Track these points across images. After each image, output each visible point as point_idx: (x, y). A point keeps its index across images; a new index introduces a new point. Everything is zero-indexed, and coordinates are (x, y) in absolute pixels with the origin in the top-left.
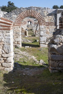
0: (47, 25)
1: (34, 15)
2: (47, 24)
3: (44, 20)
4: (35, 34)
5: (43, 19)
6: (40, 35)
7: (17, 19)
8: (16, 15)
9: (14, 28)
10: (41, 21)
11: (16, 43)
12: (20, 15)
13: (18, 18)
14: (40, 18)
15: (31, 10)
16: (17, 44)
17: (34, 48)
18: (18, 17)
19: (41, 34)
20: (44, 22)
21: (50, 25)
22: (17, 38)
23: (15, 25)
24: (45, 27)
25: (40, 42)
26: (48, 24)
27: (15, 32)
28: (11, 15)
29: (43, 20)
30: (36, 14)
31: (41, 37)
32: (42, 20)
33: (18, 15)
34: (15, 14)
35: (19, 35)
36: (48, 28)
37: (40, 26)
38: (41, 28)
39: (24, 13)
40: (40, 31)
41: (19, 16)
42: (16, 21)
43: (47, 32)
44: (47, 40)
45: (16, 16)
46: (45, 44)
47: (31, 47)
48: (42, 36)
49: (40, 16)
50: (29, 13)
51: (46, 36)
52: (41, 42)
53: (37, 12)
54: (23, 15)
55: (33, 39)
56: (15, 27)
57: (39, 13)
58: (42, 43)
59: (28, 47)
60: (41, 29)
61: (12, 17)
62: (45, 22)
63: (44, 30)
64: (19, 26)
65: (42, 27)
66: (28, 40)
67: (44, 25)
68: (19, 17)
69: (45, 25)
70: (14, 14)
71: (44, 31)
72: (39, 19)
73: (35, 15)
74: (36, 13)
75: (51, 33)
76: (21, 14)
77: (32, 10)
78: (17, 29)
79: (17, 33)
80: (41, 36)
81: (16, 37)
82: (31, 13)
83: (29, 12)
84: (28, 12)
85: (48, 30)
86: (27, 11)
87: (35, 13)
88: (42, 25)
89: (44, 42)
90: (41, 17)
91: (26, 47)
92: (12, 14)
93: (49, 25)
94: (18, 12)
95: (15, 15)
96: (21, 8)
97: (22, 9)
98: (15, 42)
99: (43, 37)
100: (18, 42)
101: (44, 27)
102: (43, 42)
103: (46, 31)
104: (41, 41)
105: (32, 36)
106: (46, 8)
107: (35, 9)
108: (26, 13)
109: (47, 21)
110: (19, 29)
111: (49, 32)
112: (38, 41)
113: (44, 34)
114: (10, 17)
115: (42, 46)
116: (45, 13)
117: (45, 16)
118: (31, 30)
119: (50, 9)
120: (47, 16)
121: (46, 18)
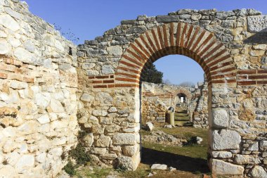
0: (243, 83)
1: (191, 43)
2: (245, 77)
3: (233, 62)
4: (194, 119)
5: (228, 56)
6: (213, 124)
7: (123, 59)
8: (120, 45)
9: (113, 95)
10: (216, 68)
11: (116, 152)
12: (135, 44)
13: (126, 57)
14: (214, 54)
15: (176, 25)
16: (120, 154)
17: (184, 173)
18: (127, 54)
19: (217, 121)
20: (233, 69)
21: (259, 83)
22: (121, 131)
23: (117, 82)
24: (235, 92)
25: (213, 153)
26: (250, 78)
27: (115, 109)
28: (102, 47)
29: (227, 64)
30: (196, 39)
31: (216, 132)
32: (225, 61)
33: (127, 46)
34: (116, 44)
35: (128, 121)
36: (249, 95)
37: (215, 86)
38: (217, 95)
39: (148, 36)
40: (214, 106)
41: (131, 49)
42: (119, 68)
43: (244, 114)
44: (242, 144)
45: (118, 50)
46: (234, 161)
47: (173, 169)
48: (220, 129)
49: (215, 45)
50: (168, 34)
51: (239, 130)
52: (215, 154)
53: (202, 29)
54: (147, 46)
55: (187, 135)
56: (116, 90)
57: (210, 36)
58: (221, 156)
59: (164, 167)
60: (217, 99)
61: (105, 52)
62: (234, 71)
63: (230, 102)
64: (129, 89)
65: (223, 89)
66: (172, 137)
67: (229, 81)
68: (129, 51)
69: (234, 85)
70: (114, 41)
71: (231, 105)
72: (209, 61)
73: (194, 42)
74: (198, 36)
75: (261, 116)
76: (139, 40)
77: (183, 25)
78: (120, 97)
79: (121, 114)
80: (214, 127)
81: (118, 128)
82: (177, 35)
83: (168, 31)
84: (164, 30)
85: (249, 105)
86: (161, 28)
87: (192, 34)
88: (222, 82)
89: (230, 155)
90: (218, 51)
91: (155, 166)
92: (104, 43)
93: (254, 83)
94: (128, 33)
95: (118, 46)
96: (138, 20)
97: (143, 22)
98: (115, 148)
99: (223, 130)
100: (123, 146)
101: (231, 92)
102: (224, 154)
103: (238, 108)
104: (215, 147)
105: (185, 125)
106: (244, 11)
107: (194, 17)
108: (158, 37)
109: (243, 66)
110: (130, 97)
111: (254, 110)
112: (201, 140)
113: (230, 119)
114: (99, 55)
115: (219, 167)
116: (237, 32)
117: (235, 47)
118: (185, 112)
119: (262, 16)
120: (247, 46)
121: (240, 53)
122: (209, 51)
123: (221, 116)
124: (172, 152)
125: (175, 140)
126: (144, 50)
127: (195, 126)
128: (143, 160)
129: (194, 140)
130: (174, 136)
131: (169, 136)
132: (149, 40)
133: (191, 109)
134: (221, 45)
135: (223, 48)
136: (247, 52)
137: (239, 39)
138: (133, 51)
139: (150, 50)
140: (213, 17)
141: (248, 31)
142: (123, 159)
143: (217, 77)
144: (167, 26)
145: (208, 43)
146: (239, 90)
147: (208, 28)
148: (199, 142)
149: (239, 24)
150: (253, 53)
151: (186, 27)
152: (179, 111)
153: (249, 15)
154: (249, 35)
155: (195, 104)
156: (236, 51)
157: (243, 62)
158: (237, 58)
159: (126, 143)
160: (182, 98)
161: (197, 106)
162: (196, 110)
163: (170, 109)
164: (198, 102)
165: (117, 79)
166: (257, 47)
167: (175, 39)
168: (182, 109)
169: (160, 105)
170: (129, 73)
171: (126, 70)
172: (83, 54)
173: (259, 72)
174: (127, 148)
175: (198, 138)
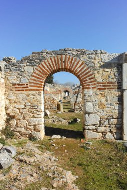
0: (100, 89)
1: (72, 67)
2: (101, 86)
3: (94, 78)
4: (75, 108)
5: (92, 75)
6: (85, 111)
7: (34, 75)
8: (32, 66)
9: (28, 96)
10: (86, 81)
11: (31, 130)
12: (41, 66)
13: (35, 73)
14: (85, 73)
15: (64, 56)
16: (33, 131)
17: (70, 139)
18: (36, 71)
19: (88, 110)
20: (95, 81)
21: (108, 89)
22: (33, 117)
23: (30, 88)
24: (96, 94)
25: (86, 127)
26: (103, 86)
27: (29, 104)
28: (20, 67)
29: (92, 79)
30: (75, 65)
31: (87, 115)
32: (90, 77)
33: (35, 67)
34: (29, 66)
35: (37, 111)
36: (103, 95)
37: (86, 90)
38: (87, 95)
39: (48, 62)
40: (85, 101)
41: (38, 69)
42: (31, 80)
43: (101, 105)
44: (100, 122)
45: (31, 69)
46: (97, 131)
47: (64, 138)
48: (89, 114)
49: (85, 69)
50: (60, 62)
51: (99, 114)
52: (87, 128)
53: (78, 59)
54: (48, 68)
56: (30, 93)
57: (83, 63)
58: (90, 128)
59: (59, 137)
60: (87, 98)
61: (22, 70)
62: (95, 83)
63: (94, 99)
64: (38, 92)
65: (90, 92)
67: (93, 88)
68: (37, 70)
69: (96, 90)
70: (28, 64)
71: (94, 101)
72: (82, 77)
73: (74, 66)
74: (76, 63)
75: (109, 106)
76: (43, 64)
77: (68, 57)
78: (32, 97)
79: (33, 107)
80: (86, 113)
81: (31, 115)
82: (65, 62)
83: (59, 60)
84: (58, 59)
85: (103, 101)
86: (56, 58)
87: (73, 62)
88: (89, 88)
89: (94, 128)
90: (87, 72)
91: (54, 137)
92: (21, 65)
93: (105, 89)
94: (36, 59)
96: (42, 52)
97: (45, 54)
98: (30, 128)
99: (91, 115)
100: (35, 126)
101: (94, 94)
102: (92, 128)
103: (98, 103)
104: (87, 124)
105: (69, 112)
106: (99, 52)
107: (74, 53)
108: (54, 63)
109: (100, 80)
110: (38, 97)
111: (106, 103)
112: (79, 120)
113: (94, 108)
114: (19, 72)
115: (89, 135)
116: (96, 62)
117: (95, 70)
118: (69, 103)
119: (108, 54)
120: (101, 70)
121: (98, 73)
122: (82, 71)
123: (89, 107)
124: (63, 128)
125: (64, 121)
126: (46, 70)
127: (76, 112)
128: (46, 134)
129: (75, 121)
130: (63, 119)
131: (60, 119)
132: (49, 64)
133: (73, 101)
134: (88, 69)
135: (89, 70)
136: (101, 73)
137: (97, 66)
138: (40, 70)
139: (50, 70)
140: (84, 53)
141: (102, 62)
142: (34, 134)
143: (86, 86)
144: (59, 57)
145: (82, 67)
146: (98, 93)
147: (81, 59)
148: (78, 122)
149: (97, 58)
150: (104, 73)
151: (69, 58)
152: (65, 102)
153: (102, 53)
154: (102, 64)
155: (76, 98)
156: (96, 72)
157: (99, 78)
158: (97, 76)
159: (36, 124)
160: (67, 93)
161: (77, 99)
162: (76, 102)
163: (60, 102)
164: (77, 97)
165: (30, 86)
166: (106, 70)
167: (63, 64)
168: (67, 100)
169: (54, 99)
170: (37, 83)
171: (35, 81)
172: (8, 71)
173: (108, 83)
174: (37, 127)
175: (78, 119)
